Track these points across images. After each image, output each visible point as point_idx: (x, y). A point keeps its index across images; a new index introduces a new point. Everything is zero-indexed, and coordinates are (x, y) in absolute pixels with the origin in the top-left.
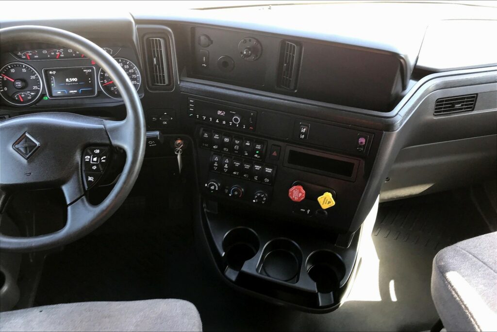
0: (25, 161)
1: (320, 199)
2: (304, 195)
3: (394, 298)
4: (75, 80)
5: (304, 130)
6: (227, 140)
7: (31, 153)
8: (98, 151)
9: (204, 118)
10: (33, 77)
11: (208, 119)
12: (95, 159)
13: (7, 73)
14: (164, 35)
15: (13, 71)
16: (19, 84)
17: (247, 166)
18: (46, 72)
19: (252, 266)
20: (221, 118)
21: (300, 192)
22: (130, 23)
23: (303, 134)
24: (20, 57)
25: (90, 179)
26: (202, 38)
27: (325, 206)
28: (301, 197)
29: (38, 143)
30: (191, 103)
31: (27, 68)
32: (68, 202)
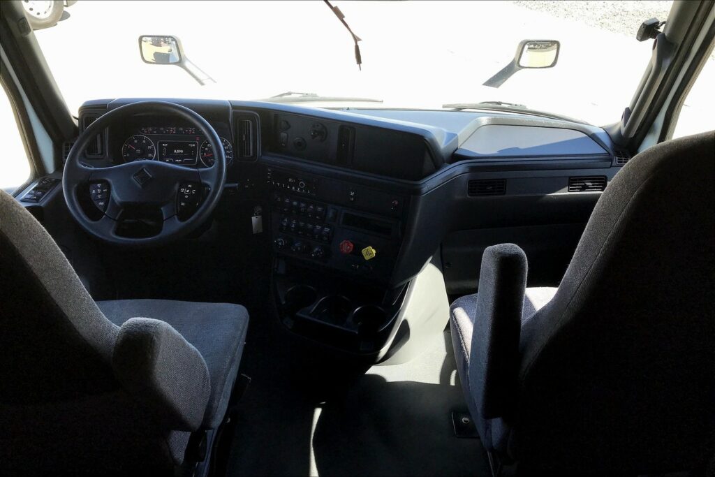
0: (139, 186)
1: (364, 251)
2: (352, 248)
3: (453, 383)
4: (182, 151)
5: (352, 194)
6: (295, 203)
7: (145, 180)
8: (190, 186)
9: (279, 184)
10: (150, 147)
11: (281, 185)
12: (188, 191)
13: (132, 142)
14: (252, 117)
15: (136, 141)
16: (138, 151)
17: (310, 226)
18: (161, 144)
19: (308, 313)
20: (291, 185)
21: (348, 245)
22: (228, 107)
23: (352, 196)
24: (143, 132)
25: (183, 204)
26: (283, 123)
27: (367, 258)
28: (350, 249)
29: (151, 176)
30: (269, 172)
31: (146, 140)
32: (164, 218)
